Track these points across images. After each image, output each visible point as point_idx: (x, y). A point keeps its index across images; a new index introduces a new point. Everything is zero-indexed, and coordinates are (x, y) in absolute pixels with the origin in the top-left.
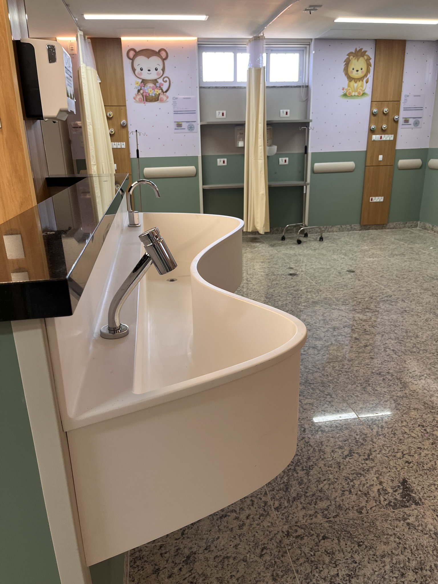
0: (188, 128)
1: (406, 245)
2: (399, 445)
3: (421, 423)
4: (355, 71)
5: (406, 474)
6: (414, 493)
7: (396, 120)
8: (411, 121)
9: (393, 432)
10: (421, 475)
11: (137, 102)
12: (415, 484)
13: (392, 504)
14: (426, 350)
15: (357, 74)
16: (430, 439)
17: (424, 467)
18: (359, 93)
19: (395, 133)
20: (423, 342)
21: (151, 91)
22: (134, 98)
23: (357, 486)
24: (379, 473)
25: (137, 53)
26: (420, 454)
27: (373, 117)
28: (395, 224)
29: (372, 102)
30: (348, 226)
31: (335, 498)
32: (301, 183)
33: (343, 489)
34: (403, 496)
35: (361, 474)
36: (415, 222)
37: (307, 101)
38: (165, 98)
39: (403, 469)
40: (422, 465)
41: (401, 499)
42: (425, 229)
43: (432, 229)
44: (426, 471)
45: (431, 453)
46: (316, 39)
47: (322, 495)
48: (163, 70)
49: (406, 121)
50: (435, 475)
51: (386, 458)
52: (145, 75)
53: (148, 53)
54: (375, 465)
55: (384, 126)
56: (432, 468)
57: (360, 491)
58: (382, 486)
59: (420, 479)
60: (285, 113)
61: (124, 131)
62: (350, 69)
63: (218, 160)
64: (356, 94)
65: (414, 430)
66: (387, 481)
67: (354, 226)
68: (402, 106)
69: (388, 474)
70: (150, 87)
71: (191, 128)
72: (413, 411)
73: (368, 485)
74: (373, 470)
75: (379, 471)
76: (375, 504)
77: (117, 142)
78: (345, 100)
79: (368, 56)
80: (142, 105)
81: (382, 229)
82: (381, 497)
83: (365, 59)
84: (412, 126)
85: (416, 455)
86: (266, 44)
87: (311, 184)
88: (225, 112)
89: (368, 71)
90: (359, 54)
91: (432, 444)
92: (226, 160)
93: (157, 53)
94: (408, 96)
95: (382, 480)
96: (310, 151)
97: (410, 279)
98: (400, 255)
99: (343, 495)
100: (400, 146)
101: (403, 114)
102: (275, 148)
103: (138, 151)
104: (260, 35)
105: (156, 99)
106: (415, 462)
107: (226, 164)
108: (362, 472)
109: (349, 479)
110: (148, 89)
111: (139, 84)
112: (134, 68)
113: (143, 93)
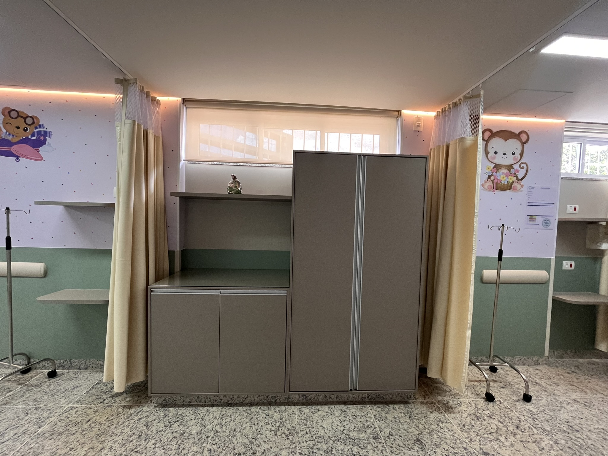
11: (486, 189)
21: (503, 178)
22: (484, 185)
38: (519, 187)
48: (521, 155)
52: (499, 160)
53: (506, 134)
63: (564, 262)
70: (503, 173)
88: (577, 207)
92: (573, 263)
93: (516, 136)
105: (509, 187)
107: (573, 268)
111: (490, 169)
112: (487, 150)
113: (494, 179)
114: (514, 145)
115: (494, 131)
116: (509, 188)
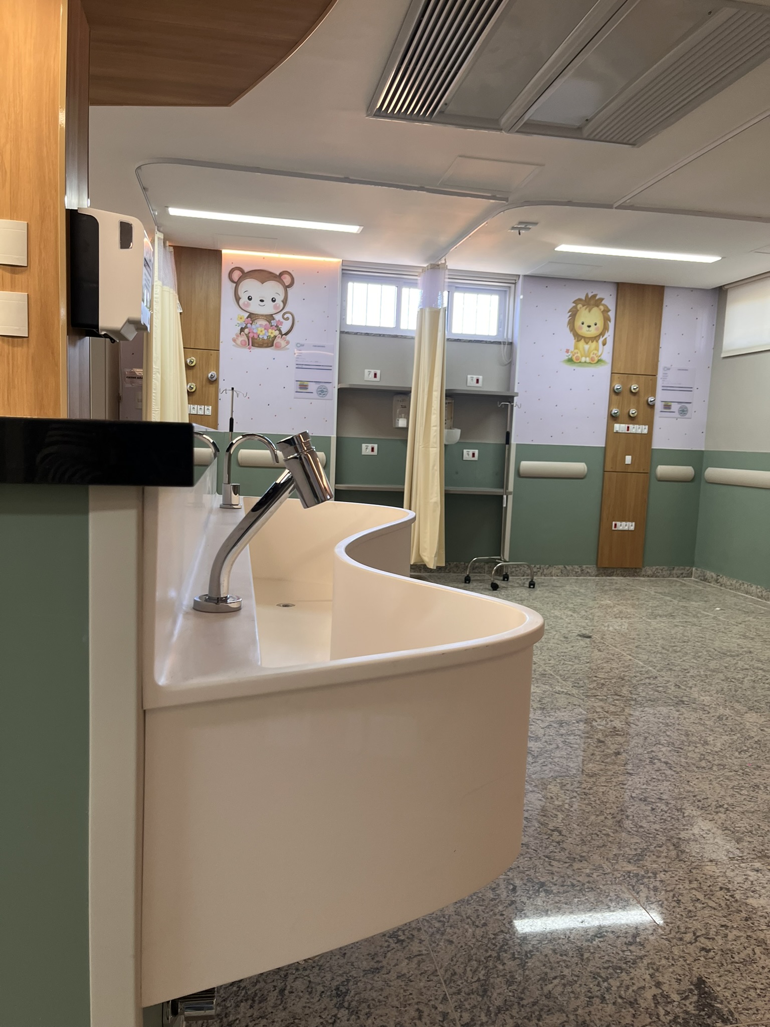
0: (317, 391)
1: (676, 602)
2: (687, 920)
3: (724, 884)
4: (585, 326)
5: (703, 969)
6: (718, 1003)
7: (651, 403)
8: (675, 407)
9: (675, 899)
10: (730, 972)
11: (237, 345)
12: (719, 986)
13: (680, 1020)
14: (724, 766)
15: (589, 331)
16: (741, 911)
17: (734, 958)
18: (592, 359)
19: (650, 423)
20: (716, 752)
21: (261, 331)
22: (234, 340)
23: (614, 988)
24: (655, 967)
25: (245, 275)
26: (726, 936)
27: (614, 397)
28: (654, 568)
29: (612, 373)
30: (576, 567)
31: (576, 1010)
32: (498, 491)
33: (590, 994)
34: (700, 1007)
35: (620, 968)
36: (688, 568)
37: (510, 365)
38: (283, 343)
39: (696, 962)
40: (730, 955)
41: (697, 1012)
42: (705, 580)
43: (717, 581)
44: (737, 965)
45: (745, 935)
46: (525, 276)
47: (551, 1004)
48: (285, 302)
49: (667, 406)
50: (755, 971)
51: (666, 942)
52: (255, 307)
53: (262, 275)
54: (646, 954)
55: (633, 411)
56: (748, 959)
57: (621, 997)
58: (661, 989)
59: (728, 979)
60: (475, 381)
61: (212, 388)
62: (578, 323)
63: (364, 446)
64: (588, 360)
65: (712, 895)
66: (669, 981)
67: (587, 568)
68: (660, 383)
69: (671, 970)
70: (261, 325)
71: (322, 392)
72: (709, 863)
73: (635, 988)
74: (642, 962)
75: (654, 964)
76: (650, 1020)
77: (198, 405)
78: (570, 367)
79: (605, 305)
80: (246, 350)
81: (634, 576)
82: (660, 1008)
83: (600, 309)
84: (677, 414)
85: (720, 937)
86: (449, 278)
87: (515, 494)
88: (378, 373)
89: (606, 328)
90: (592, 302)
91: (746, 920)
92: (376, 446)
93: (278, 278)
94: (669, 369)
95: (661, 979)
96: (514, 441)
97: (687, 653)
98: (666, 616)
99: (589, 1004)
100: (658, 443)
101: (660, 397)
102: (457, 432)
103: (232, 420)
104: (440, 263)
105: (269, 343)
106: (718, 950)
107: (375, 452)
108: (624, 966)
109: (601, 977)
110: (257, 328)
111: (243, 320)
112: (238, 296)
113: (249, 333)
114: (272, 289)
115: (246, 271)
116: (270, 345)
